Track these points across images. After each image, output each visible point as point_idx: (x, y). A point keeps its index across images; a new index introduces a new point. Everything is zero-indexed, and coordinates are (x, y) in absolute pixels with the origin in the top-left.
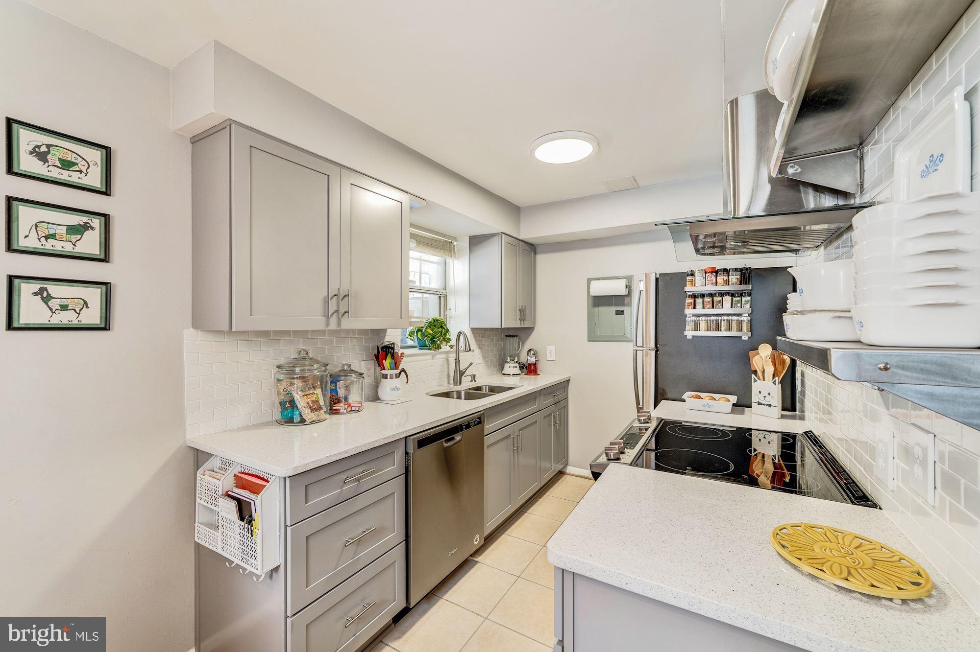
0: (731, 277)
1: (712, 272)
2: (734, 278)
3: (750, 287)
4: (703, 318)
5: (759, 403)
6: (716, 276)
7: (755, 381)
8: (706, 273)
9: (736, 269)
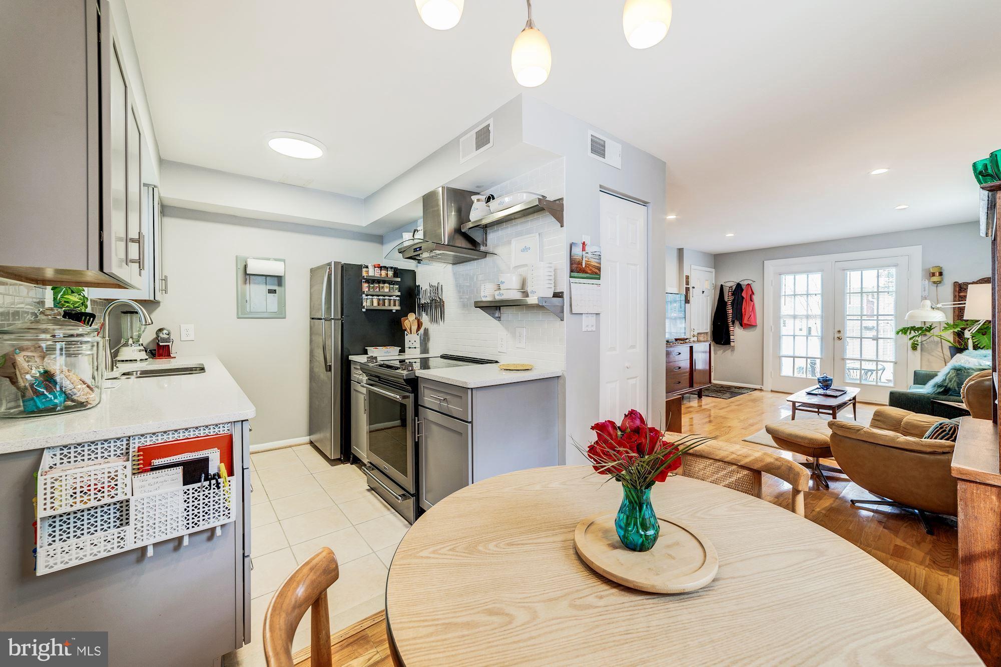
0: (389, 272)
1: (378, 267)
2: (390, 273)
3: (399, 279)
4: (375, 297)
5: (410, 348)
6: (381, 270)
7: (407, 335)
8: (375, 267)
9: (392, 268)
